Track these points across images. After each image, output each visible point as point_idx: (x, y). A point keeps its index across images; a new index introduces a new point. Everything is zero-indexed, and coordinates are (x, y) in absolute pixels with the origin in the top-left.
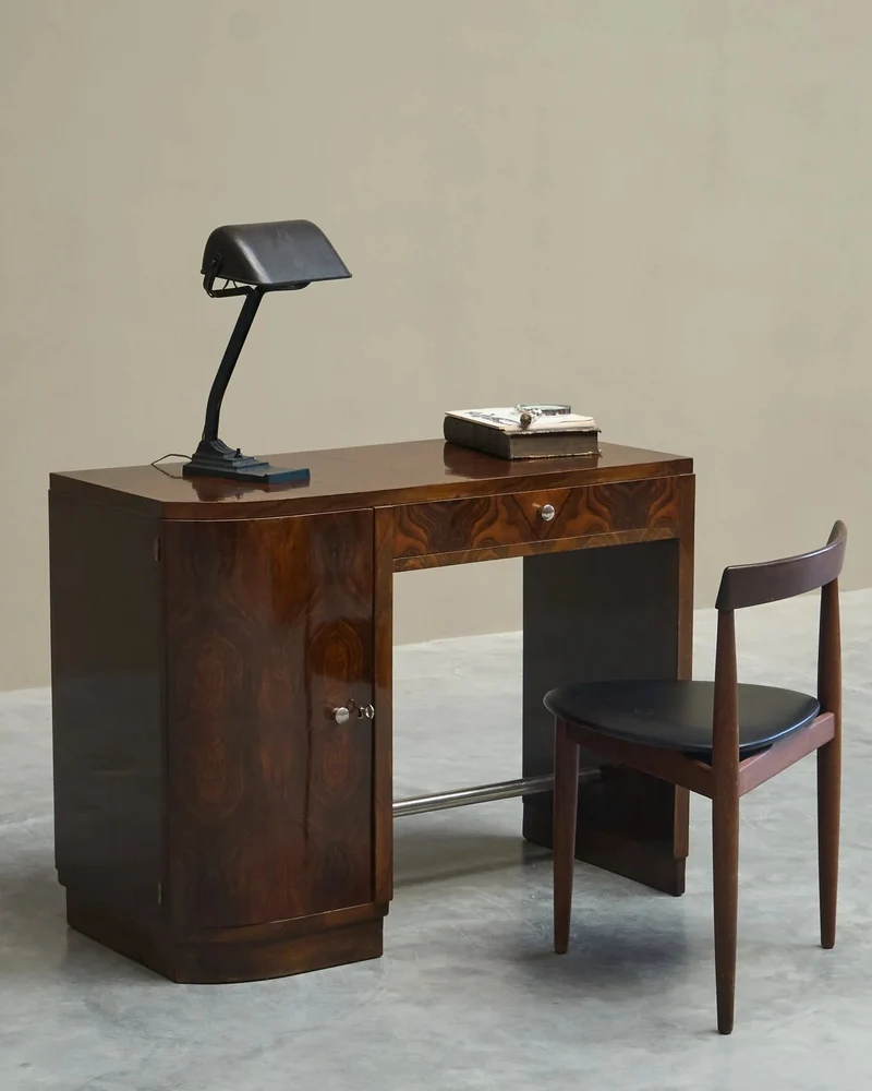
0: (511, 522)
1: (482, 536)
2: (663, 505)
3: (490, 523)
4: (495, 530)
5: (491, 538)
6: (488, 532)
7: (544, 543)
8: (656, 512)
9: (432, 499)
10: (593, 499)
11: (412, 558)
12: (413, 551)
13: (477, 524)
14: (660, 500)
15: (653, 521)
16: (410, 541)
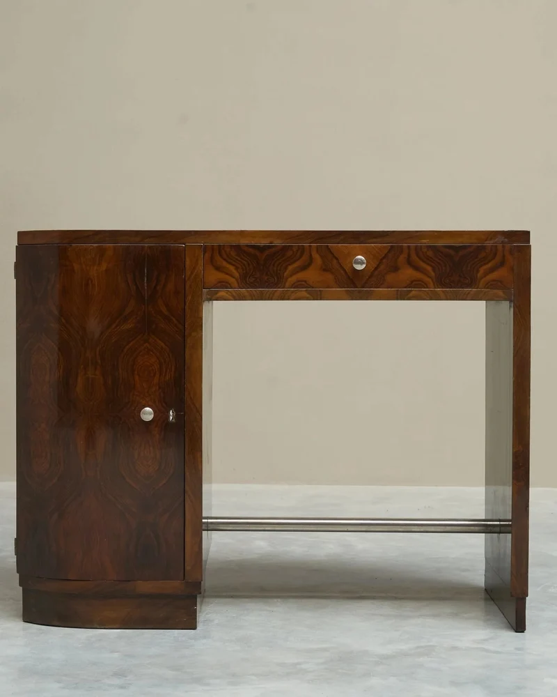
0: (325, 269)
1: (293, 279)
2: (492, 270)
3: (304, 268)
4: (311, 275)
5: (305, 282)
6: (301, 276)
7: (359, 292)
8: (486, 274)
9: (244, 242)
10: (414, 257)
11: (222, 291)
12: (224, 285)
13: (290, 268)
14: (490, 265)
15: (482, 282)
16: (221, 276)
